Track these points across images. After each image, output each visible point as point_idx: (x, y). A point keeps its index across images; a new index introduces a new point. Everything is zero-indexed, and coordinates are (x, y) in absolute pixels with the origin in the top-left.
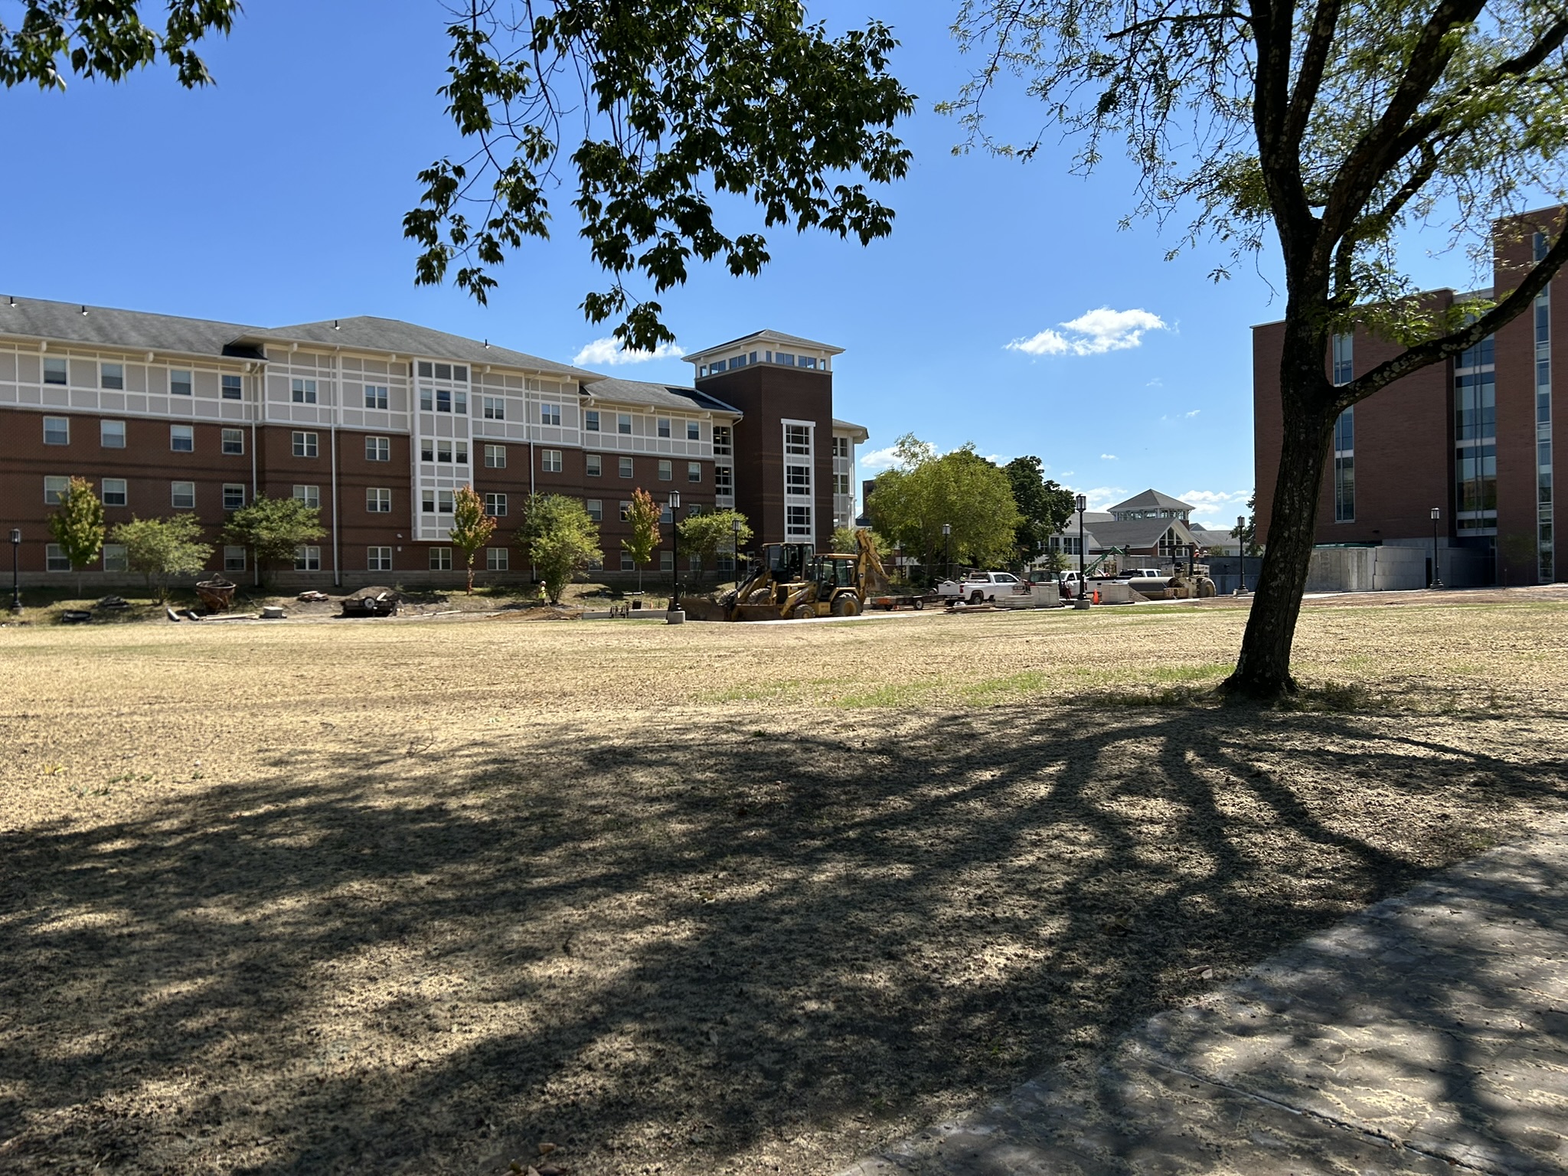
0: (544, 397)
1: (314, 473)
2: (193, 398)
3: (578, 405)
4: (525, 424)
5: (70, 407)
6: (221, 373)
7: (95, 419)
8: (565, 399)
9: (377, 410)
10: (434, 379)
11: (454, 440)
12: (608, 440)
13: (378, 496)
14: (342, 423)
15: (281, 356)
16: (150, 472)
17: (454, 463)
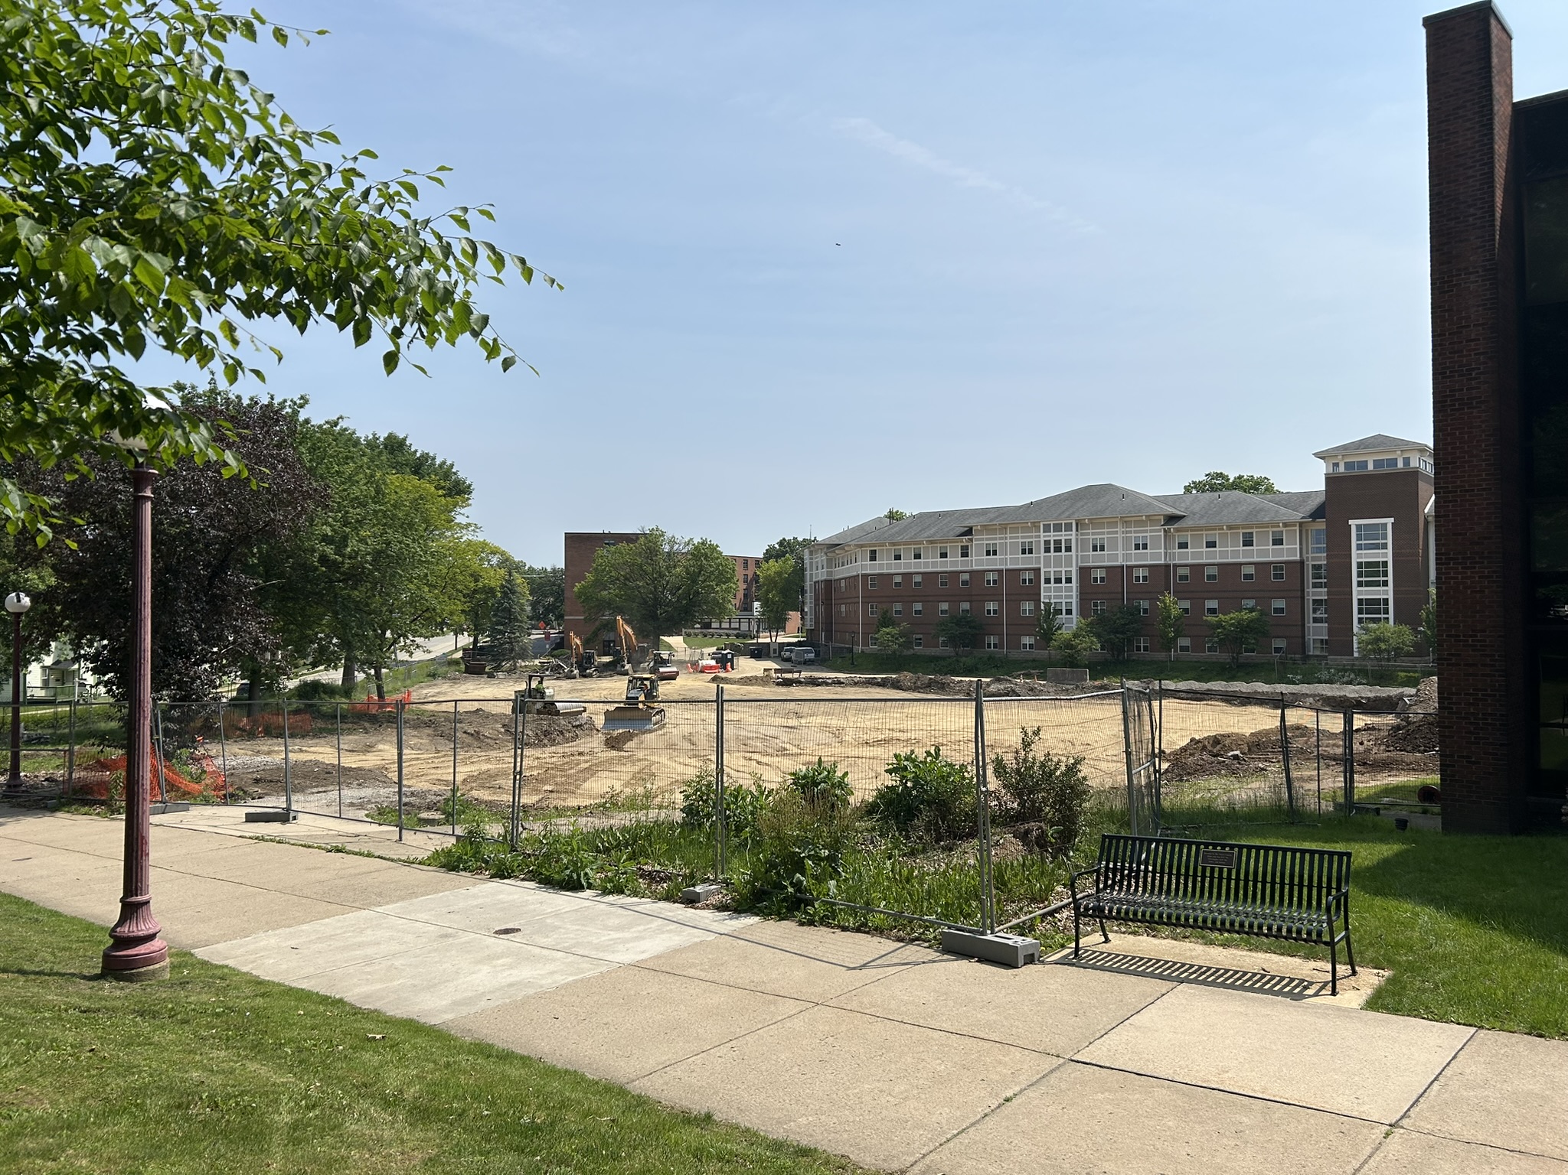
0: (1135, 532)
1: (995, 596)
2: (948, 559)
3: (1162, 533)
4: (1120, 552)
5: (902, 571)
6: (960, 544)
7: (911, 574)
8: (1151, 531)
9: (1027, 555)
10: (1052, 533)
11: (1063, 570)
12: (1197, 554)
13: (1027, 606)
14: (1009, 567)
15: (980, 532)
16: (931, 599)
17: (1064, 584)
